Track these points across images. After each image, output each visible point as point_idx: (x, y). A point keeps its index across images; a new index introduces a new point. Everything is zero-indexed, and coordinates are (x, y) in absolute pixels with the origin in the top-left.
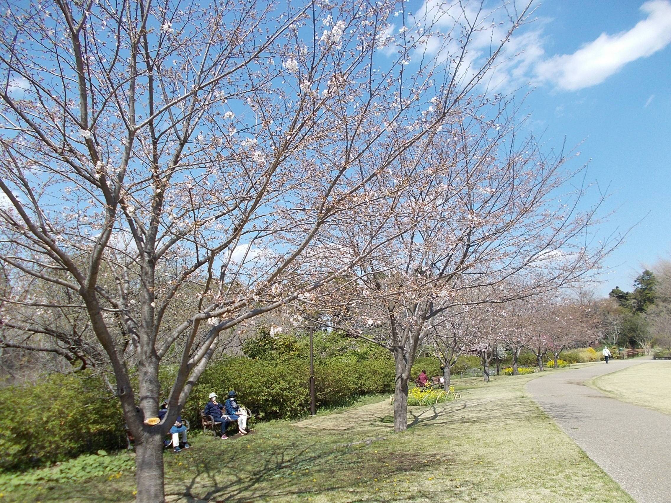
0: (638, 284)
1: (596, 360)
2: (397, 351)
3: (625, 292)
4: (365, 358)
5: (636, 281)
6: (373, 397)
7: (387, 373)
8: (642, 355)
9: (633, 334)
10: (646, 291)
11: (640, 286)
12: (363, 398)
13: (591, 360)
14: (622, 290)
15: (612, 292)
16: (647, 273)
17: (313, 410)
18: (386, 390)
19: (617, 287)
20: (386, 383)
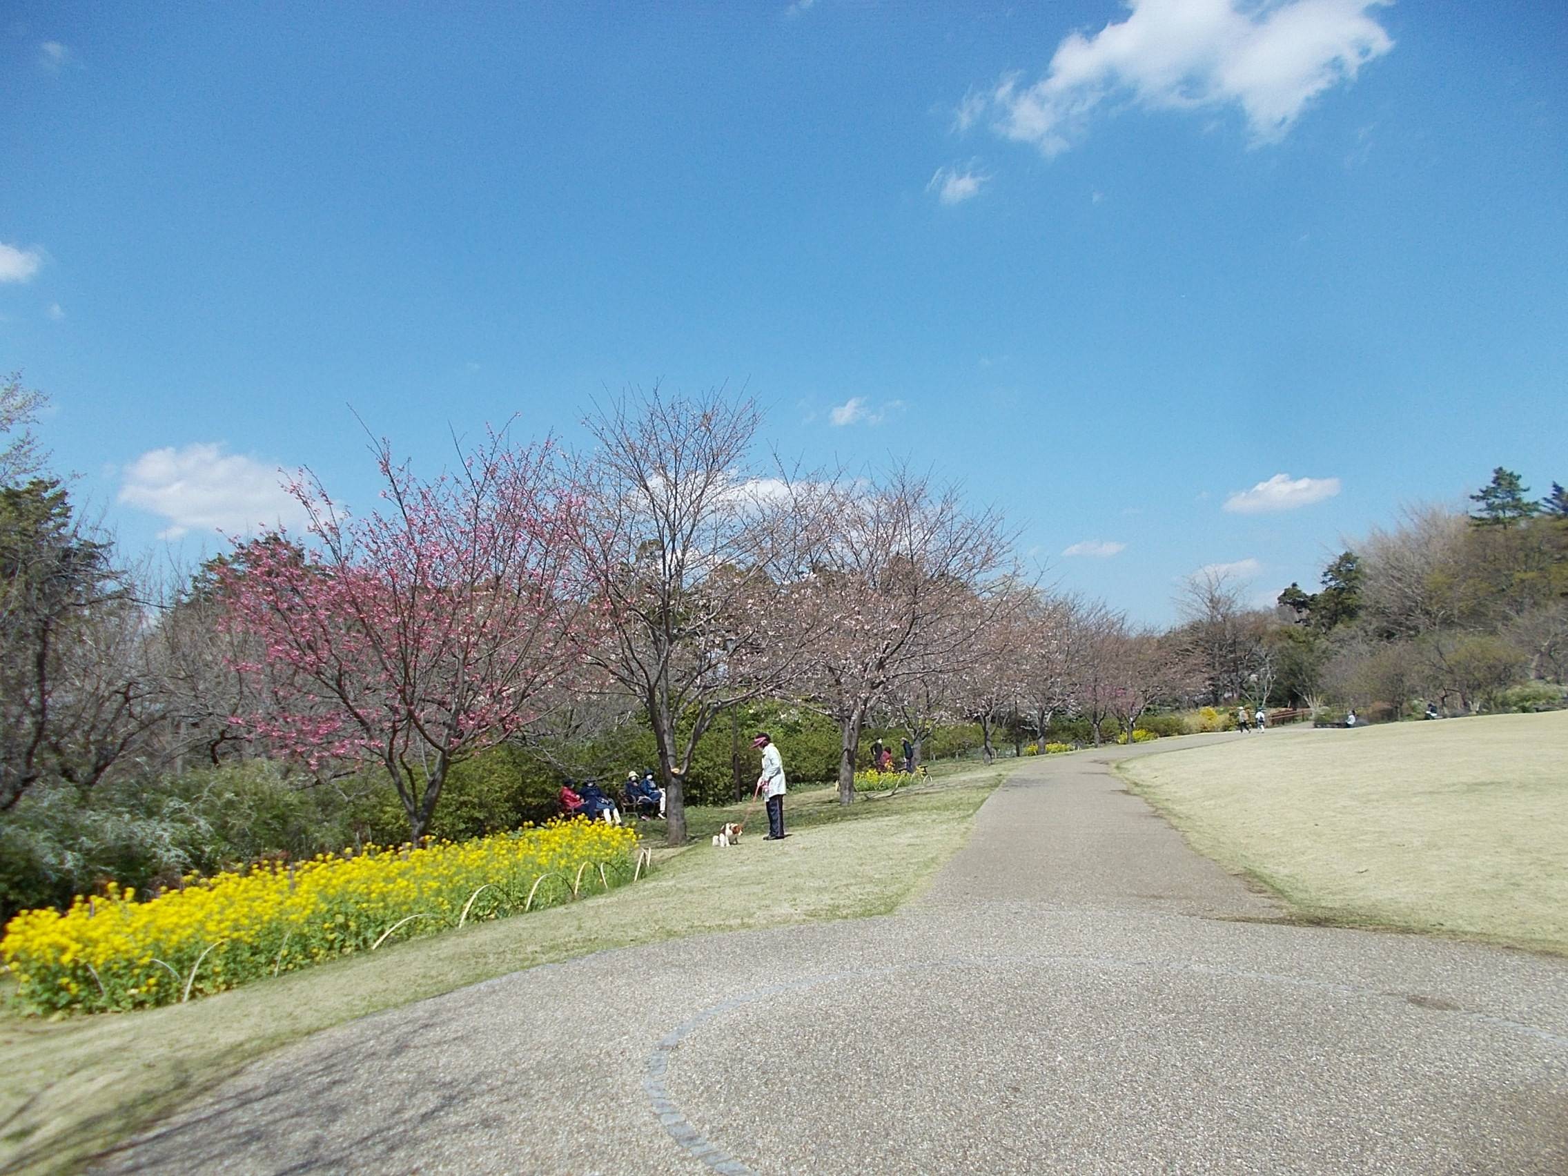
0: (1331, 580)
1: (1213, 730)
2: (843, 721)
3: (1309, 594)
4: (796, 731)
5: (1325, 575)
6: (813, 786)
7: (831, 752)
8: (1303, 720)
9: (1292, 680)
10: (1344, 595)
11: (1333, 583)
12: (798, 785)
13: (1204, 729)
14: (1304, 591)
15: (1285, 595)
16: (1347, 558)
17: (737, 796)
18: (830, 777)
19: (1294, 585)
20: (831, 767)
